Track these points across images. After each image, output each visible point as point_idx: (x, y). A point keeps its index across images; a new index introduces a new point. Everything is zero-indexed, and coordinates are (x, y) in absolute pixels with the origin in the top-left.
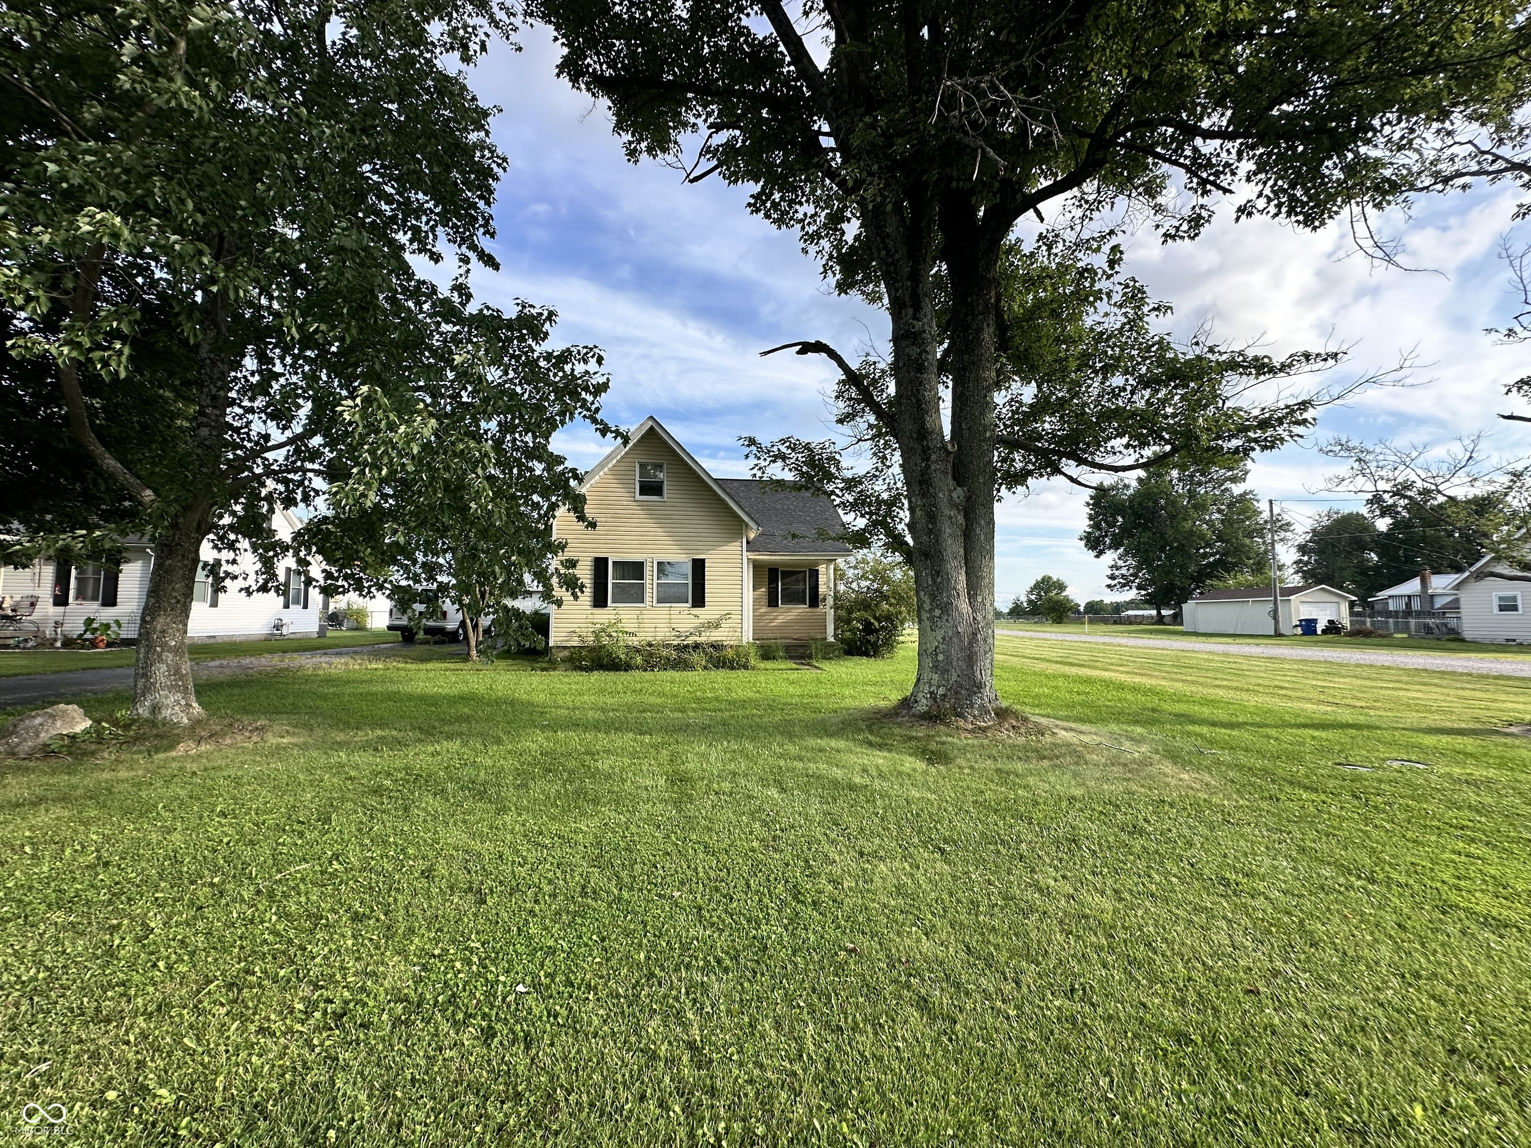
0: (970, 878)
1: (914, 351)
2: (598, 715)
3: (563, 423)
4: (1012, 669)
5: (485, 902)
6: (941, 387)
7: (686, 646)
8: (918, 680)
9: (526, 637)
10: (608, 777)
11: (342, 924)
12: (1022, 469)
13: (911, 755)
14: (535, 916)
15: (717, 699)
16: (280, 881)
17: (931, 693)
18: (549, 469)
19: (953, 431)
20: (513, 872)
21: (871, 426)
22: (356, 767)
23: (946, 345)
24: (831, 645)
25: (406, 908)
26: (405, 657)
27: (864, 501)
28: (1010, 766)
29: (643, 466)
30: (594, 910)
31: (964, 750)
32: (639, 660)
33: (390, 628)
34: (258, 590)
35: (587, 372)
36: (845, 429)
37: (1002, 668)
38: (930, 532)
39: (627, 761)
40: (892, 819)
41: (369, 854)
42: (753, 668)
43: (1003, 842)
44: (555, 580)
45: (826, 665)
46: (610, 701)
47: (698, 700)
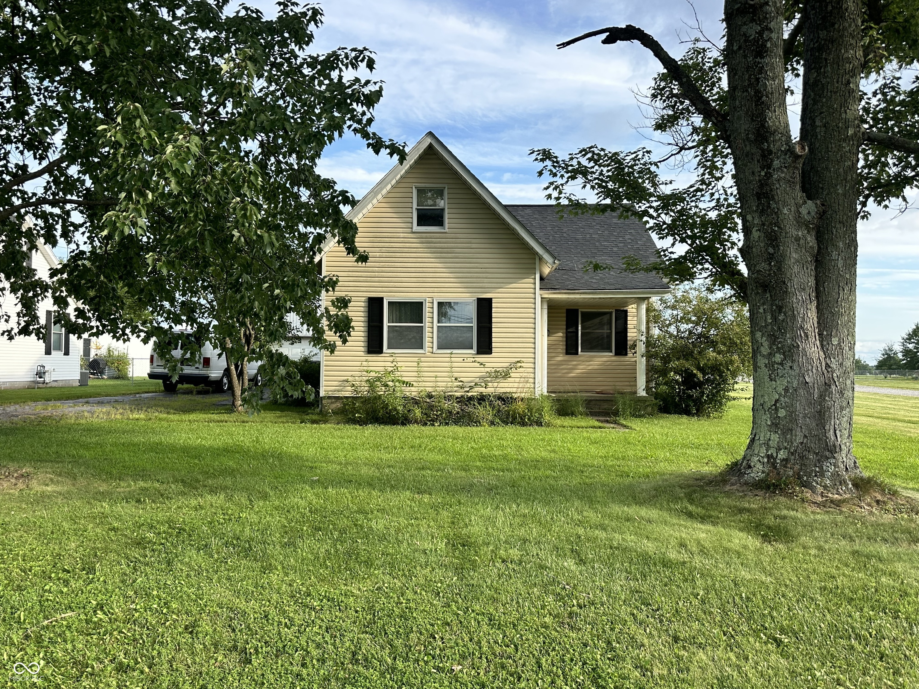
0: (814, 676)
1: (752, 30)
2: (372, 472)
3: (331, 139)
4: (879, 434)
5: (250, 662)
6: (789, 77)
7: (470, 399)
8: (753, 441)
9: (295, 386)
10: (383, 538)
11: (107, 673)
12: (898, 175)
13: (741, 530)
14: (303, 679)
15: (505, 457)
16: (47, 627)
17: (769, 457)
18: (315, 195)
19: (803, 130)
20: (279, 633)
21: (695, 130)
22: (119, 518)
23: (795, 22)
24: (641, 400)
25: (170, 662)
26: (167, 407)
27: (685, 222)
28: (871, 548)
29: (421, 192)
30: (366, 678)
31: (810, 527)
32: (418, 412)
33: (152, 376)
34: (20, 333)
35: (357, 80)
36: (666, 137)
37: (865, 433)
38: (771, 257)
39: (403, 521)
40: (715, 601)
41: (133, 606)
42: (548, 425)
43: (858, 637)
44: (324, 322)
45: (637, 425)
46: (386, 456)
47: (483, 458)
